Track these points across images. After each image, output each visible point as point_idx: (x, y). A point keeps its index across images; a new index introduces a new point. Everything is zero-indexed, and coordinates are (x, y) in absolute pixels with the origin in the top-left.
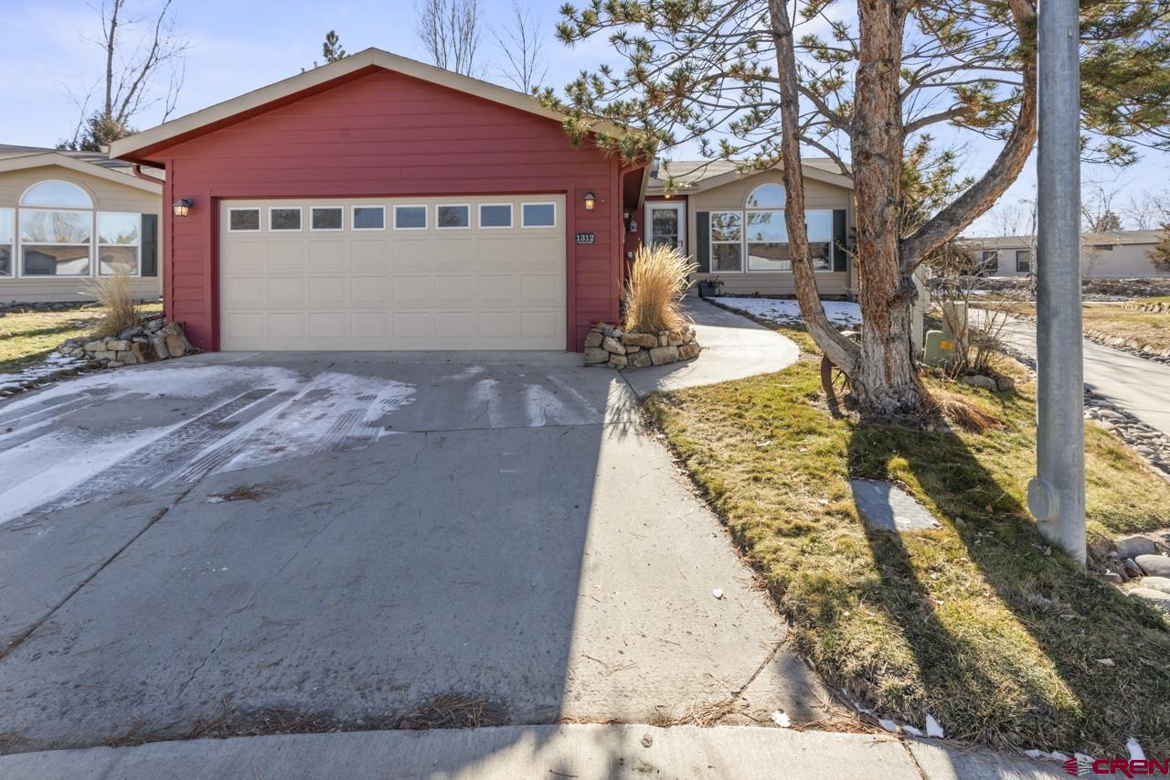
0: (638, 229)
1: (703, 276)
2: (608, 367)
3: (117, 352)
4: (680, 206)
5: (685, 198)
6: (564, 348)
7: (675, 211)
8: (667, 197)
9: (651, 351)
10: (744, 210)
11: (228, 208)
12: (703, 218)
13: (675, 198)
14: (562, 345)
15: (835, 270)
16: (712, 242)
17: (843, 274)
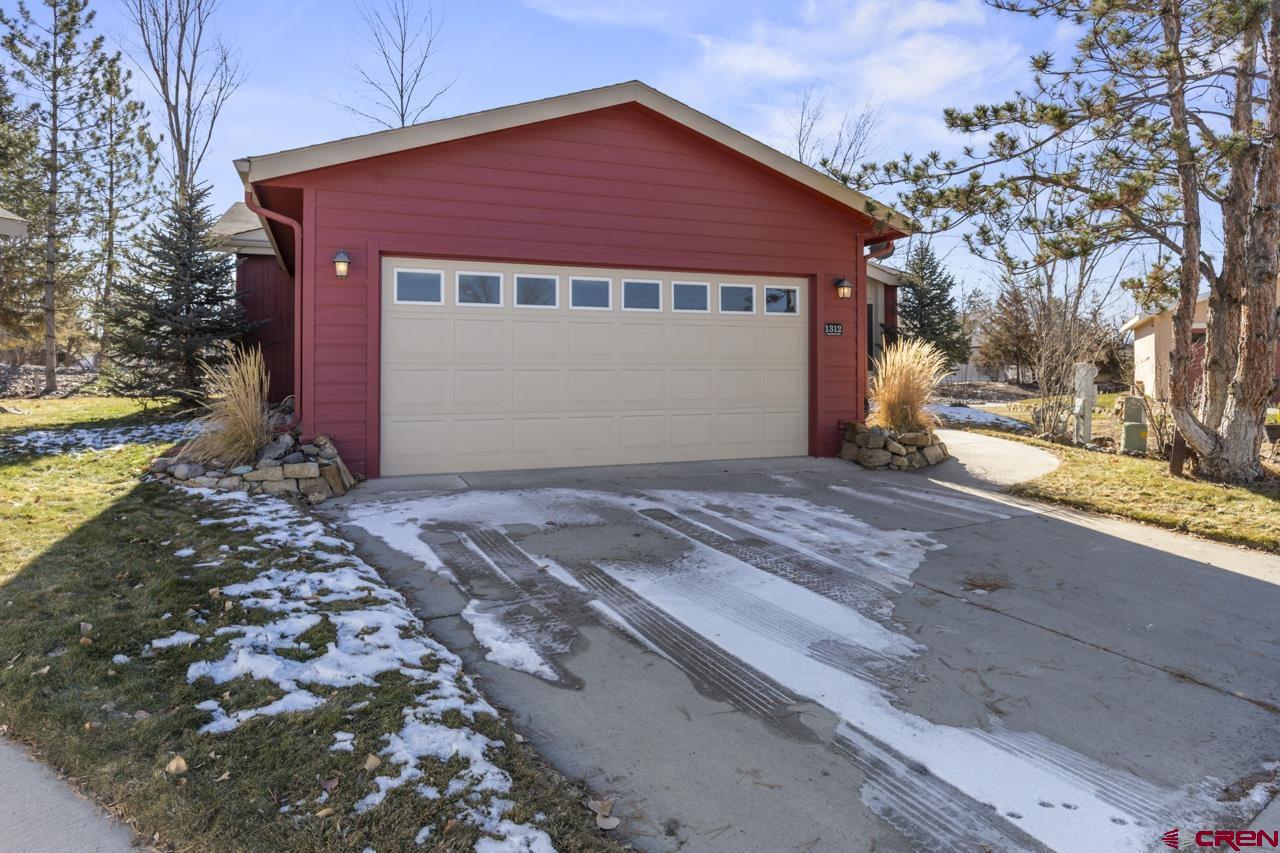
2: (890, 469)
3: (297, 480)
6: (806, 453)
9: (925, 450)
11: (394, 269)
14: (804, 450)
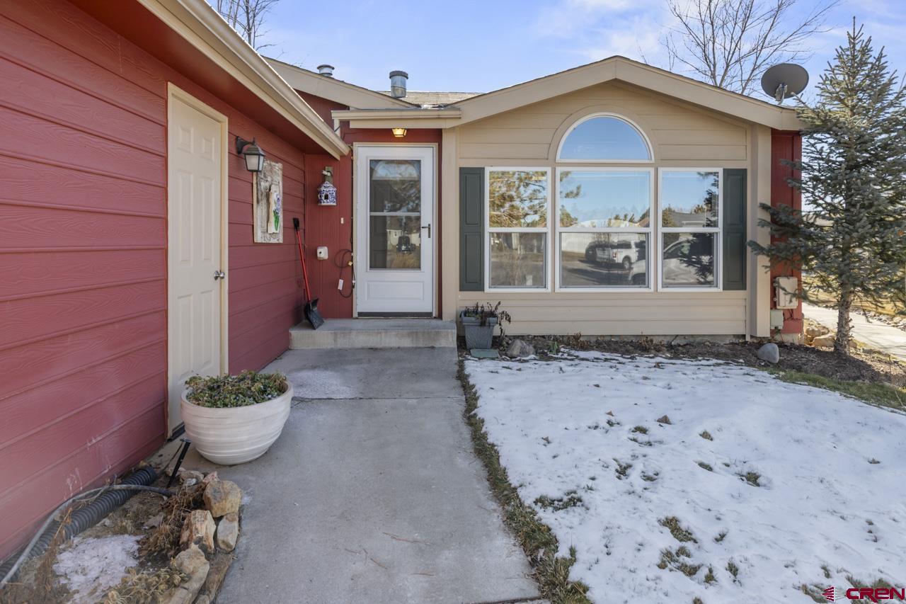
0: (338, 197)
1: (471, 299)
4: (425, 153)
5: (435, 136)
7: (417, 163)
8: (399, 132)
10: (554, 165)
12: (471, 179)
13: (414, 136)
15: (724, 289)
16: (489, 229)
17: (740, 294)
